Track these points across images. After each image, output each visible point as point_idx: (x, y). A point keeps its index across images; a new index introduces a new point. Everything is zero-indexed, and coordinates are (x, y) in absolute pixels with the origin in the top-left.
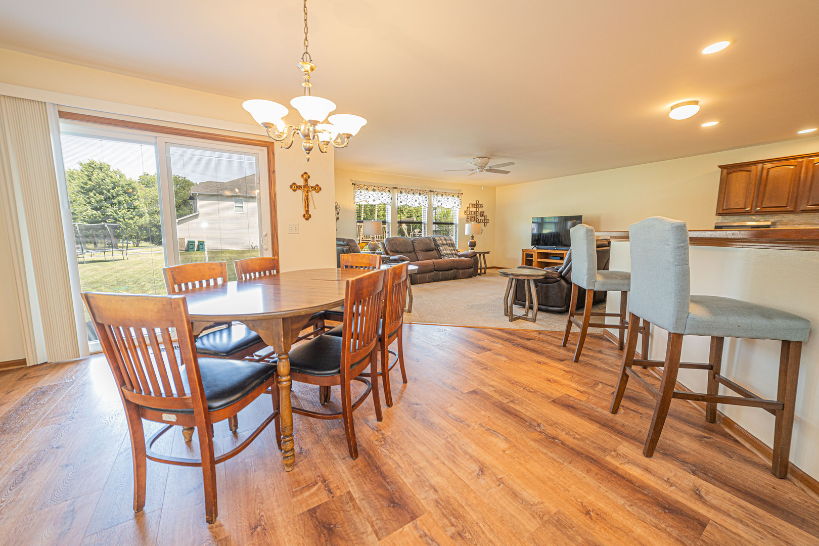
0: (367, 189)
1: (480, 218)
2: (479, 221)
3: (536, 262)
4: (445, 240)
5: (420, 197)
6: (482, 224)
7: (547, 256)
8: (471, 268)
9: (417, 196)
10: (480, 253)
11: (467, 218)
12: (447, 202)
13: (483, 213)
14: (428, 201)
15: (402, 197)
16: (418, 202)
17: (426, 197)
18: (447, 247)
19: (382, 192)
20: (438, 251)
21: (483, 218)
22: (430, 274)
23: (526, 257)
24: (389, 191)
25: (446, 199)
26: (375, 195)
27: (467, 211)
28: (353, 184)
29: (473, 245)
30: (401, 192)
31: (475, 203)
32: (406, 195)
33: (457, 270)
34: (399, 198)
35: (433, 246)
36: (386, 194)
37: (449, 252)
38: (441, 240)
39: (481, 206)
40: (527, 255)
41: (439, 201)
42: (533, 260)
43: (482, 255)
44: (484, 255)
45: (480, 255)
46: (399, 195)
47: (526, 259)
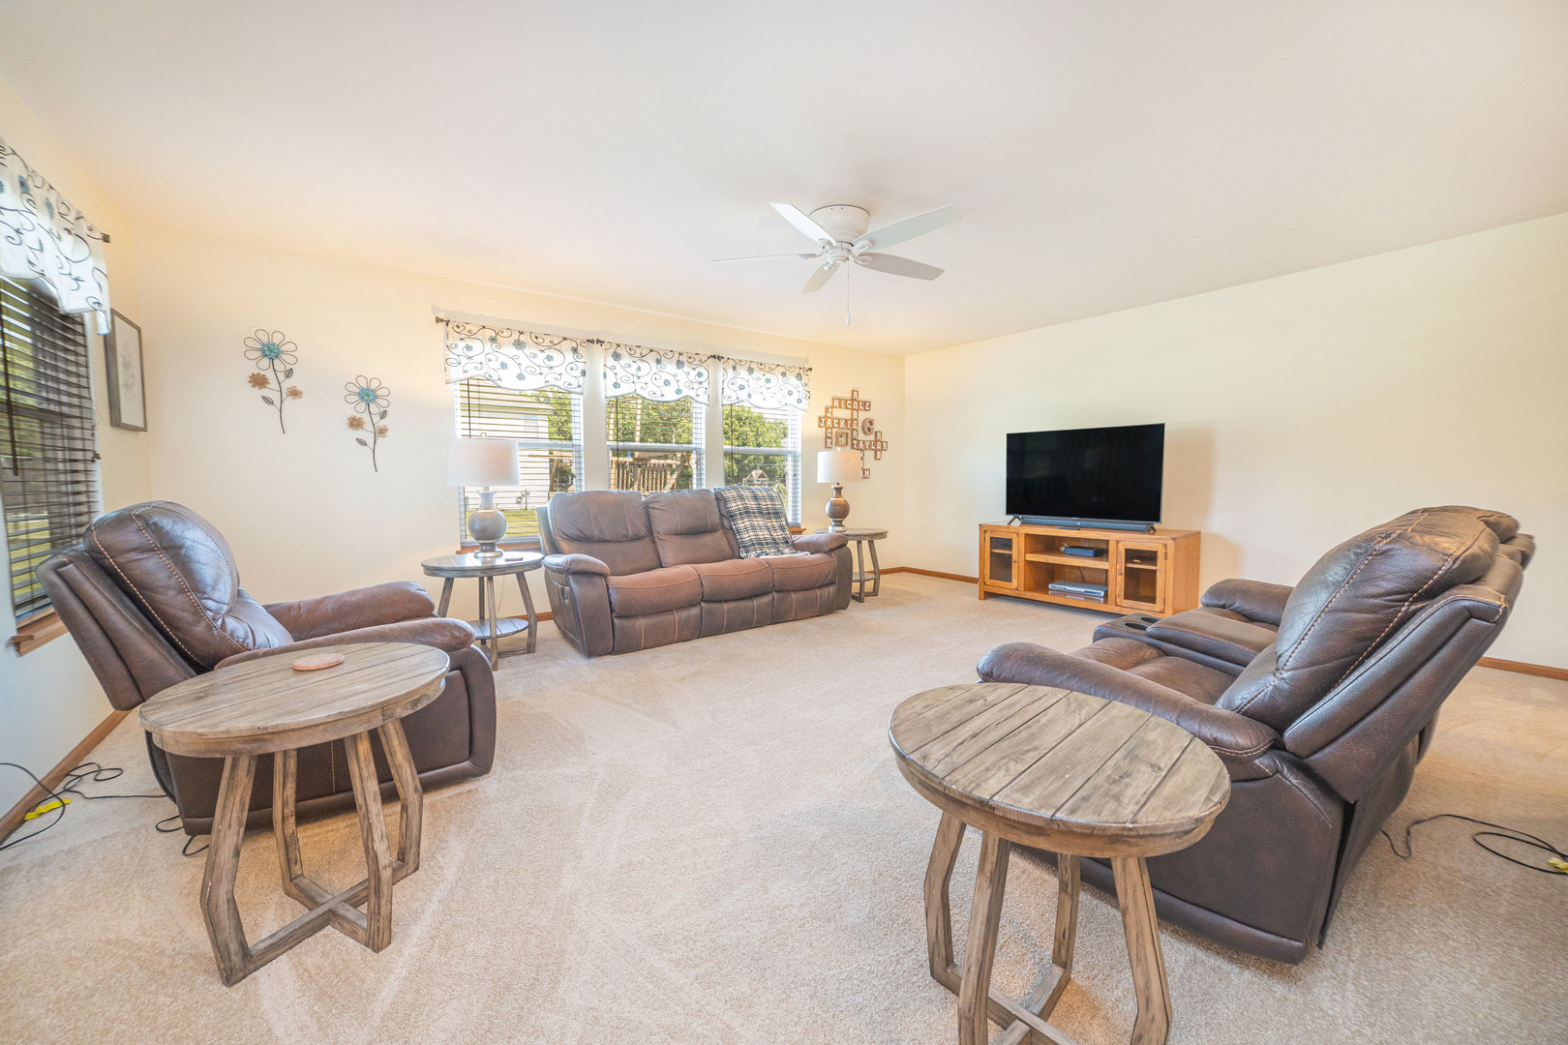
0: (493, 340)
1: (861, 436)
2: (861, 445)
3: (1022, 564)
4: (756, 498)
5: (680, 372)
6: (869, 455)
7: (1051, 545)
8: (827, 585)
9: (671, 368)
10: (859, 538)
11: (827, 437)
12: (764, 390)
13: (871, 423)
14: (705, 385)
15: (619, 370)
16: (674, 386)
17: (700, 375)
18: (759, 521)
19: (548, 353)
20: (732, 533)
21: (872, 437)
22: (684, 614)
23: (991, 548)
24: (575, 350)
25: (762, 382)
26: (525, 362)
27: (826, 417)
28: (438, 320)
29: (840, 513)
30: (617, 356)
31: (849, 396)
32: (635, 366)
33: (782, 595)
34: (610, 373)
35: (716, 519)
36: (563, 359)
37: (764, 534)
38: (742, 498)
39: (866, 405)
40: (996, 542)
41: (742, 388)
42: (1014, 557)
43: (865, 544)
44: (871, 543)
45: (859, 542)
46: (611, 362)
47: (991, 553)
